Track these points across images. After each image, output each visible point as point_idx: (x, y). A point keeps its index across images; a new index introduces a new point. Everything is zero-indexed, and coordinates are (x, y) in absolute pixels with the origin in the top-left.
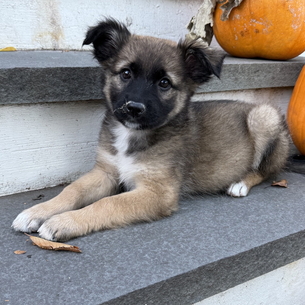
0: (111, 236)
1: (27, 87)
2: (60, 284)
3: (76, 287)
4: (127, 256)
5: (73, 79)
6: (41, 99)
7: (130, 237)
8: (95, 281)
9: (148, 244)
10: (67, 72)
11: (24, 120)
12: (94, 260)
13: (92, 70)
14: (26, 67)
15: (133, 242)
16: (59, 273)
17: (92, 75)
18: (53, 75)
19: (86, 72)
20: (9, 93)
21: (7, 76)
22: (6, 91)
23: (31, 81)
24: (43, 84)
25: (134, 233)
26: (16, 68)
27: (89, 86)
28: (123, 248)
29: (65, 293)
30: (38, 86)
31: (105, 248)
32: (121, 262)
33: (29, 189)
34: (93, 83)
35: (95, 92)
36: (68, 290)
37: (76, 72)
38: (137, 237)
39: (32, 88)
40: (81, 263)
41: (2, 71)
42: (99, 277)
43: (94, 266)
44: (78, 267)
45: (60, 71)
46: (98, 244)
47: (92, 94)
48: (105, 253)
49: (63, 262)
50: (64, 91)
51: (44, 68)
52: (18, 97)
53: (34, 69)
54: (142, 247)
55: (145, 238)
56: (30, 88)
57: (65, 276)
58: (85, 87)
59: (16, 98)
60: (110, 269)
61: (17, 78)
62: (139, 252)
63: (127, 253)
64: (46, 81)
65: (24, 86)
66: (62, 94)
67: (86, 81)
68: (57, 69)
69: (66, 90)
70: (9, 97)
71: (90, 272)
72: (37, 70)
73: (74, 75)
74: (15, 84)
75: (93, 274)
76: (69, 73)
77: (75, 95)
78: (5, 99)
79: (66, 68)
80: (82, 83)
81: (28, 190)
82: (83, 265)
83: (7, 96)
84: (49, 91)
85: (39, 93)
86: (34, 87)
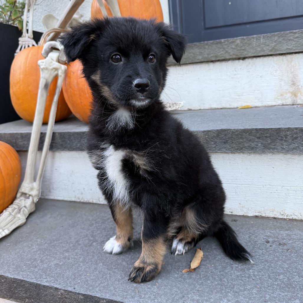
0: (256, 273)
1: (229, 141)
2: (191, 290)
3: (198, 298)
4: (253, 295)
5: (266, 137)
6: (239, 150)
7: (271, 281)
8: (213, 301)
9: (280, 294)
10: (261, 131)
11: (230, 163)
12: (227, 285)
13: (283, 130)
14: (228, 128)
15: (269, 286)
16: (197, 282)
17: (283, 134)
18: (249, 134)
19: (278, 131)
20: (217, 145)
21: (215, 134)
22: (215, 144)
23: (232, 138)
24: (241, 140)
25: (277, 279)
26: (222, 129)
27: (281, 142)
28: (256, 287)
29: (188, 298)
30: (237, 142)
31: (242, 280)
32: (244, 298)
33: (232, 213)
34: (285, 140)
35: (286, 148)
36: (191, 297)
37: (269, 132)
38: (276, 283)
39: (233, 143)
40: (216, 283)
41: (213, 131)
42: (218, 300)
43: (222, 290)
44: (212, 284)
45: (255, 131)
46: (241, 274)
47: (283, 148)
48: (238, 285)
49: (207, 276)
50: (258, 146)
51: (243, 129)
52: (222, 148)
53: (234, 130)
54: (272, 295)
55: (283, 287)
56: (231, 142)
57: (199, 286)
58: (277, 143)
59: (221, 148)
60: (230, 298)
61: (222, 136)
62: (265, 297)
63: (255, 293)
64: (243, 138)
65: (227, 141)
66: (256, 148)
67: (277, 138)
68: (253, 129)
69: (259, 145)
70: (216, 148)
71: (216, 293)
72: (237, 130)
73: (267, 134)
74: (221, 139)
75: (216, 295)
76: (262, 132)
77: (267, 148)
78: (214, 149)
79: (260, 129)
80: (274, 140)
81: (230, 213)
82: (216, 285)
83: (215, 147)
84: (246, 145)
85: (237, 146)
86: (234, 142)
